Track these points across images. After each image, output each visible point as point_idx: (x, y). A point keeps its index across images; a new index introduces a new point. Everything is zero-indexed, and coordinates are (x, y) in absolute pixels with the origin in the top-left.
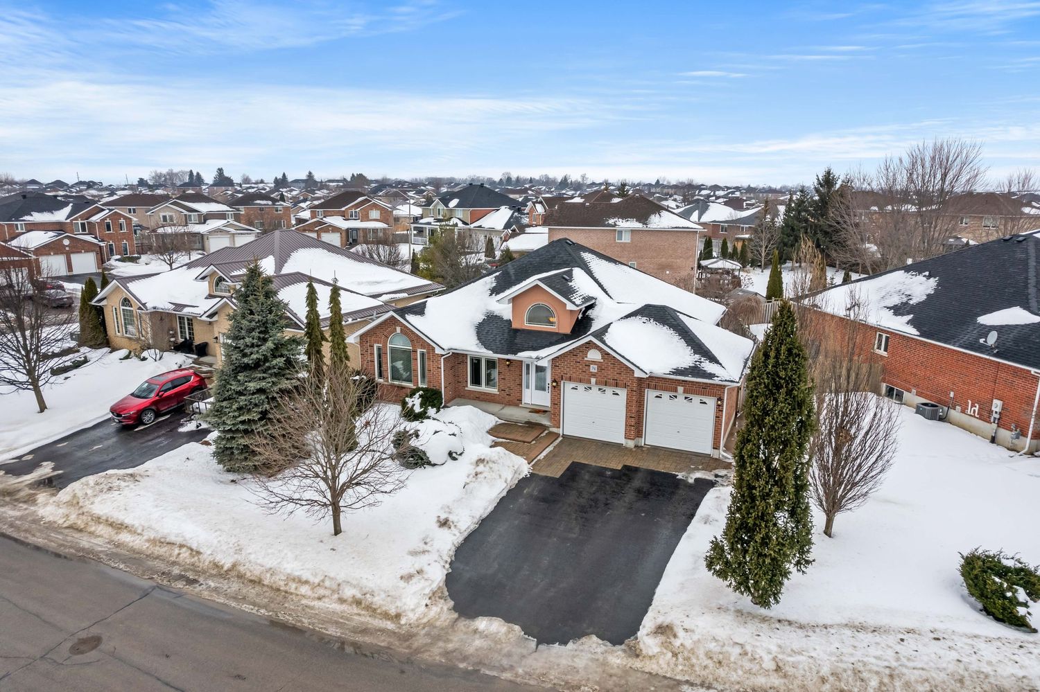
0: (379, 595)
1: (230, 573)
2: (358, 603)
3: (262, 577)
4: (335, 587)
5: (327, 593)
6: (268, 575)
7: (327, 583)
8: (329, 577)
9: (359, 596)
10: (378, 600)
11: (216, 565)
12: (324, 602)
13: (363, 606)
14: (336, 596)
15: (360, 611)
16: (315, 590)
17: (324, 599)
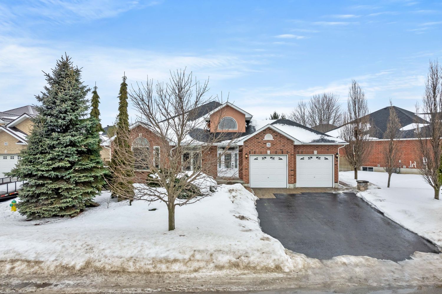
0: (253, 255)
1: (85, 271)
2: (236, 265)
3: (124, 267)
4: (207, 257)
5: (202, 264)
6: (131, 263)
7: (198, 256)
8: (199, 251)
9: (234, 260)
10: (254, 259)
11: (65, 268)
12: (202, 272)
13: (242, 267)
14: (212, 265)
15: (242, 272)
16: (188, 264)
17: (201, 271)
